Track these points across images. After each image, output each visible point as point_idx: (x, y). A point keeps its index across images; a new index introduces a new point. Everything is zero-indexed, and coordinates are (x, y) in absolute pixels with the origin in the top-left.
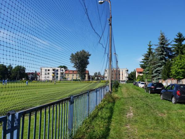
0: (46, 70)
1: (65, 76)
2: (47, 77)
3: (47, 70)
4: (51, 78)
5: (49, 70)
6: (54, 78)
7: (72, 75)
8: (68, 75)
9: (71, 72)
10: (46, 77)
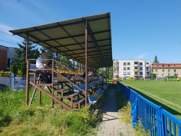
0: (125, 64)
1: (153, 71)
2: (127, 73)
3: (127, 64)
4: (133, 75)
5: (129, 64)
6: (137, 75)
7: (162, 70)
8: (156, 71)
9: (161, 66)
10: (125, 73)
